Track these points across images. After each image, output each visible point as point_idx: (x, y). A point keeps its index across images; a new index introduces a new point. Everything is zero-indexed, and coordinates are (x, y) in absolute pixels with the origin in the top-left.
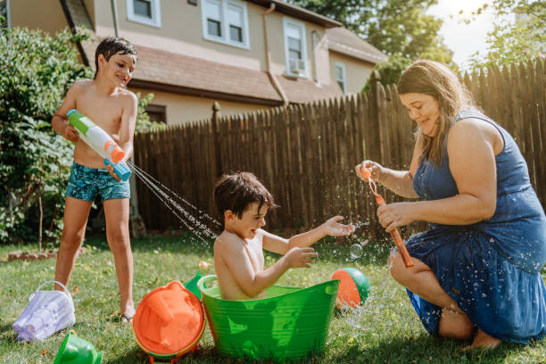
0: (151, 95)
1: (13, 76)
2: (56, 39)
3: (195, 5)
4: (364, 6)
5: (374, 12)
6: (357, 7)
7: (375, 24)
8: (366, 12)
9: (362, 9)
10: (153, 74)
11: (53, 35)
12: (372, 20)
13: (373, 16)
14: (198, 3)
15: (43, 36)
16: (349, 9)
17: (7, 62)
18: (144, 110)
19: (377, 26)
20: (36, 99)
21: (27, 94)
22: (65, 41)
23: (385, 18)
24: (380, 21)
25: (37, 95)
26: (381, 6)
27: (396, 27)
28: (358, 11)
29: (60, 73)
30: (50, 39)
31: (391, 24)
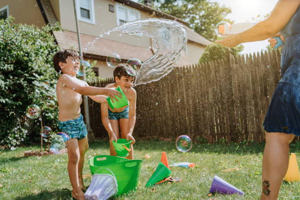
0: (96, 62)
1: (20, 51)
2: (43, 30)
3: (113, 12)
4: (193, 14)
5: (197, 17)
6: (189, 14)
7: (198, 23)
8: (193, 17)
9: (191, 15)
10: (92, 50)
11: (40, 28)
12: (196, 21)
13: (197, 19)
14: (115, 11)
15: (35, 28)
16: (184, 15)
17: (17, 43)
18: (92, 70)
19: (199, 25)
20: (32, 64)
21: (27, 62)
22: (47, 31)
23: (203, 20)
24: (201, 22)
25: (32, 62)
26: (201, 15)
27: (210, 25)
28: (189, 16)
29: (44, 50)
30: (39, 30)
31: (208, 24)
